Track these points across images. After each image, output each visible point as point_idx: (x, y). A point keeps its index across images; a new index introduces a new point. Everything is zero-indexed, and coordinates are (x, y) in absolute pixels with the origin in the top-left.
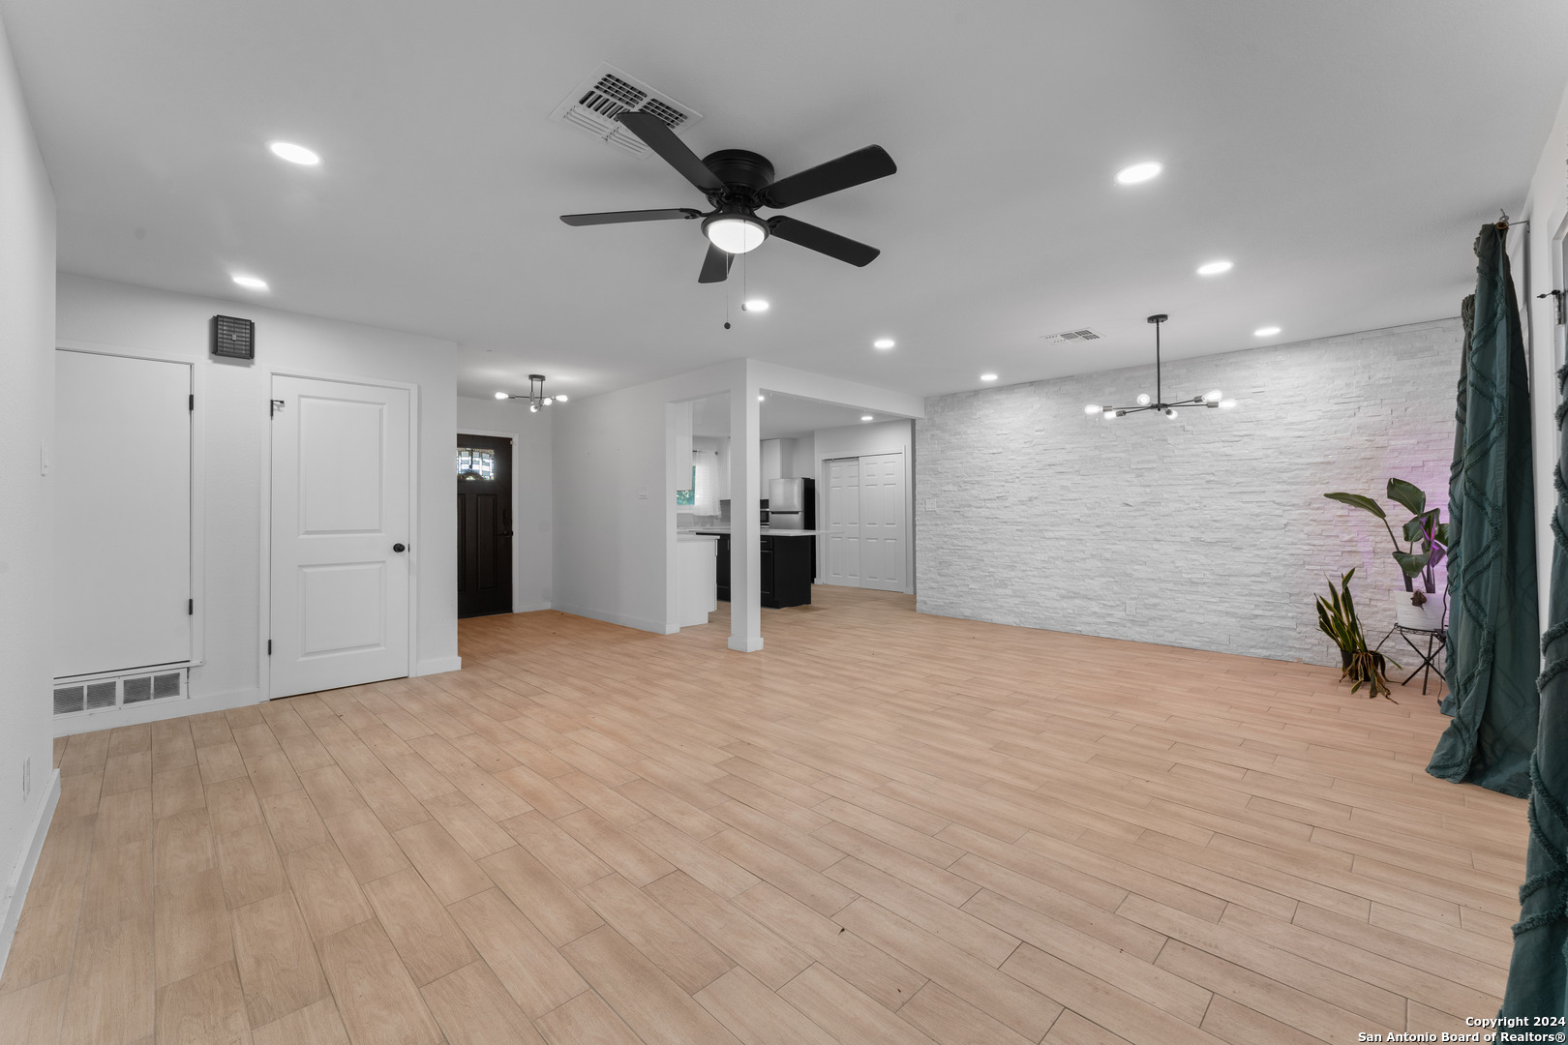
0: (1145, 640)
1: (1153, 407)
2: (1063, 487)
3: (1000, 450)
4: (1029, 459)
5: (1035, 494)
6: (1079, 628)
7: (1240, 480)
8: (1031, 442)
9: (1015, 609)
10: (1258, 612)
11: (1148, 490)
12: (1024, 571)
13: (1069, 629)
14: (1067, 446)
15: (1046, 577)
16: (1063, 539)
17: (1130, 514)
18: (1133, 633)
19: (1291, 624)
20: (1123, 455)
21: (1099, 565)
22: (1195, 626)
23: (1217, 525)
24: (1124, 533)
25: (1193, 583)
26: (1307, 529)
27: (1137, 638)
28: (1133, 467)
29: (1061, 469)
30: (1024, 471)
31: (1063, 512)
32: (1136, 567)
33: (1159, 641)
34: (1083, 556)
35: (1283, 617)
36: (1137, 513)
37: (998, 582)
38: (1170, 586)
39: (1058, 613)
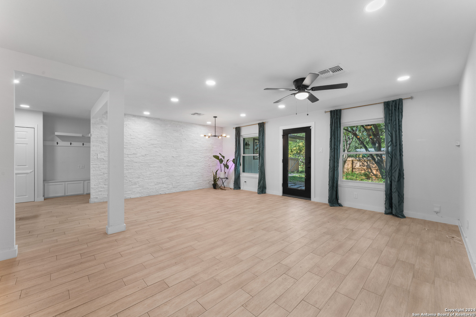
0: (177, 192)
1: (214, 136)
2: (156, 151)
3: (135, 137)
4: (145, 142)
5: (147, 153)
6: (160, 193)
7: (195, 152)
8: (146, 136)
9: (139, 191)
10: (197, 180)
11: (178, 153)
12: (143, 178)
13: (157, 194)
14: (157, 139)
15: (151, 179)
16: (156, 167)
17: (173, 159)
18: (174, 191)
19: (202, 181)
20: (172, 144)
21: (166, 174)
22: (187, 185)
23: (191, 162)
24: (172, 165)
25: (186, 175)
26: (204, 162)
27: (175, 191)
28: (175, 147)
29: (156, 146)
30: (143, 145)
31: (156, 159)
32: (175, 173)
33: (180, 191)
34: (161, 171)
35: (201, 180)
36: (175, 159)
37: (133, 183)
38: (182, 177)
39: (154, 190)
